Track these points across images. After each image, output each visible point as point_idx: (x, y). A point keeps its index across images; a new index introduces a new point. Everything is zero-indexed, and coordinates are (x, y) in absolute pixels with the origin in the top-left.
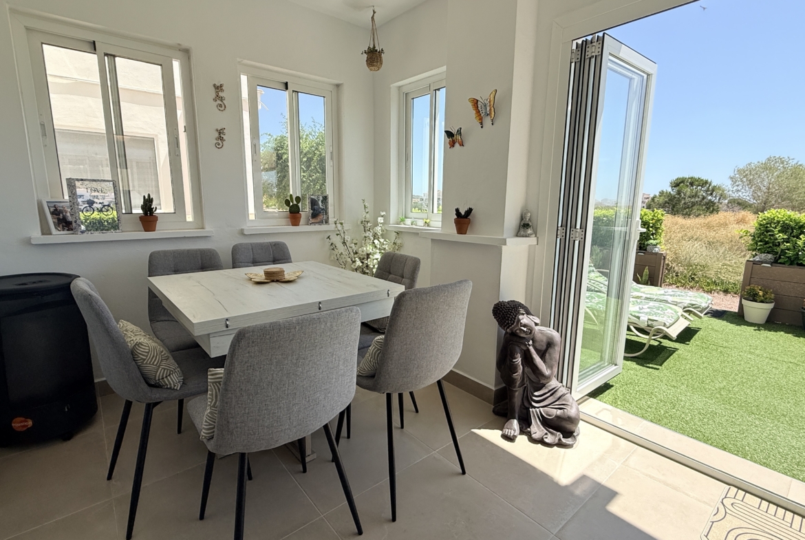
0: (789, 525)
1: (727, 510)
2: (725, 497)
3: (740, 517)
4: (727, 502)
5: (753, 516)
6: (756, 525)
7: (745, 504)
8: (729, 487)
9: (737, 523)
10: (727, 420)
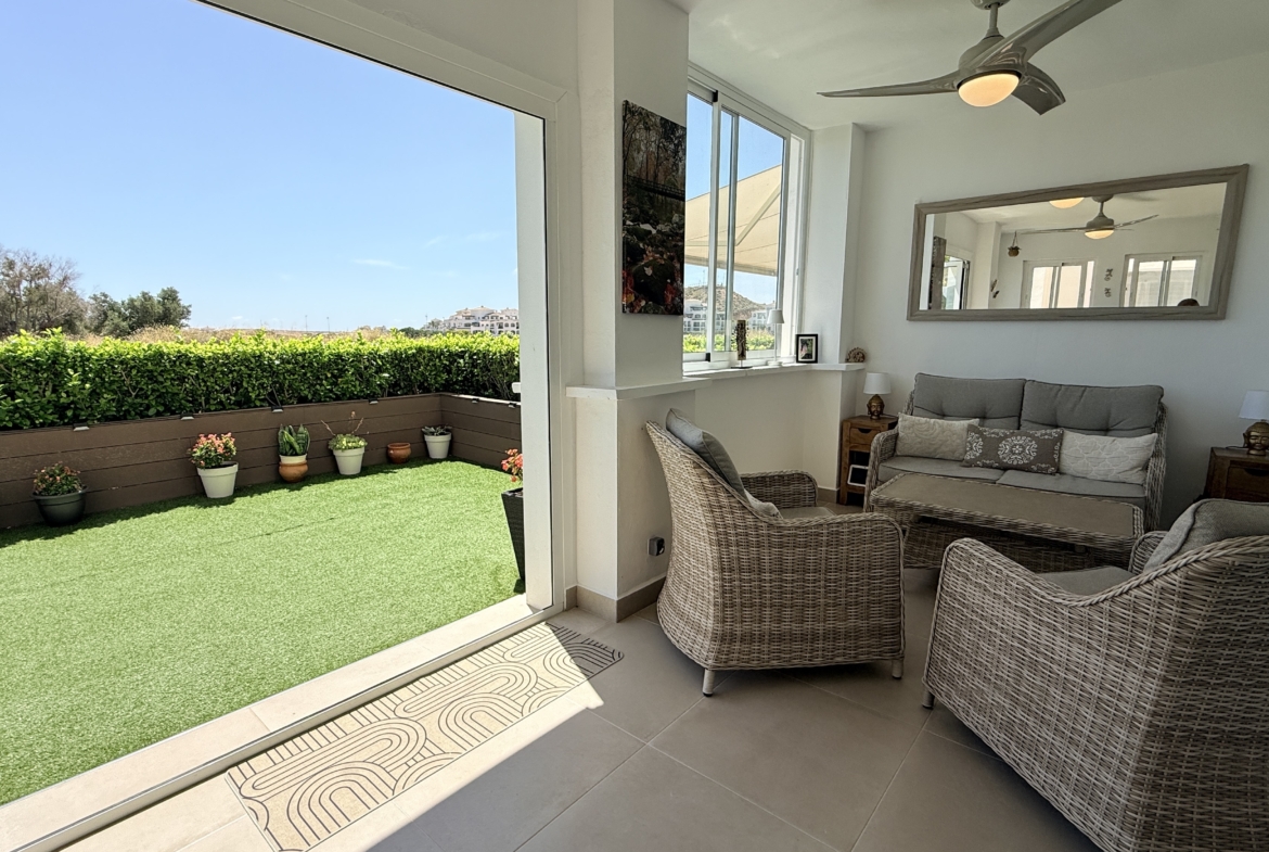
0: (310, 751)
1: (260, 799)
2: (240, 788)
3: (277, 791)
4: (247, 790)
5: (281, 777)
6: (294, 782)
7: (262, 774)
8: (225, 775)
9: (282, 800)
10: (103, 704)
